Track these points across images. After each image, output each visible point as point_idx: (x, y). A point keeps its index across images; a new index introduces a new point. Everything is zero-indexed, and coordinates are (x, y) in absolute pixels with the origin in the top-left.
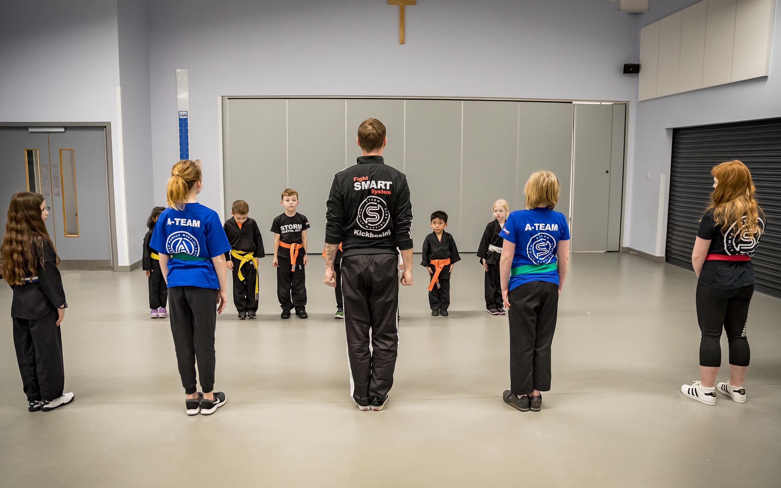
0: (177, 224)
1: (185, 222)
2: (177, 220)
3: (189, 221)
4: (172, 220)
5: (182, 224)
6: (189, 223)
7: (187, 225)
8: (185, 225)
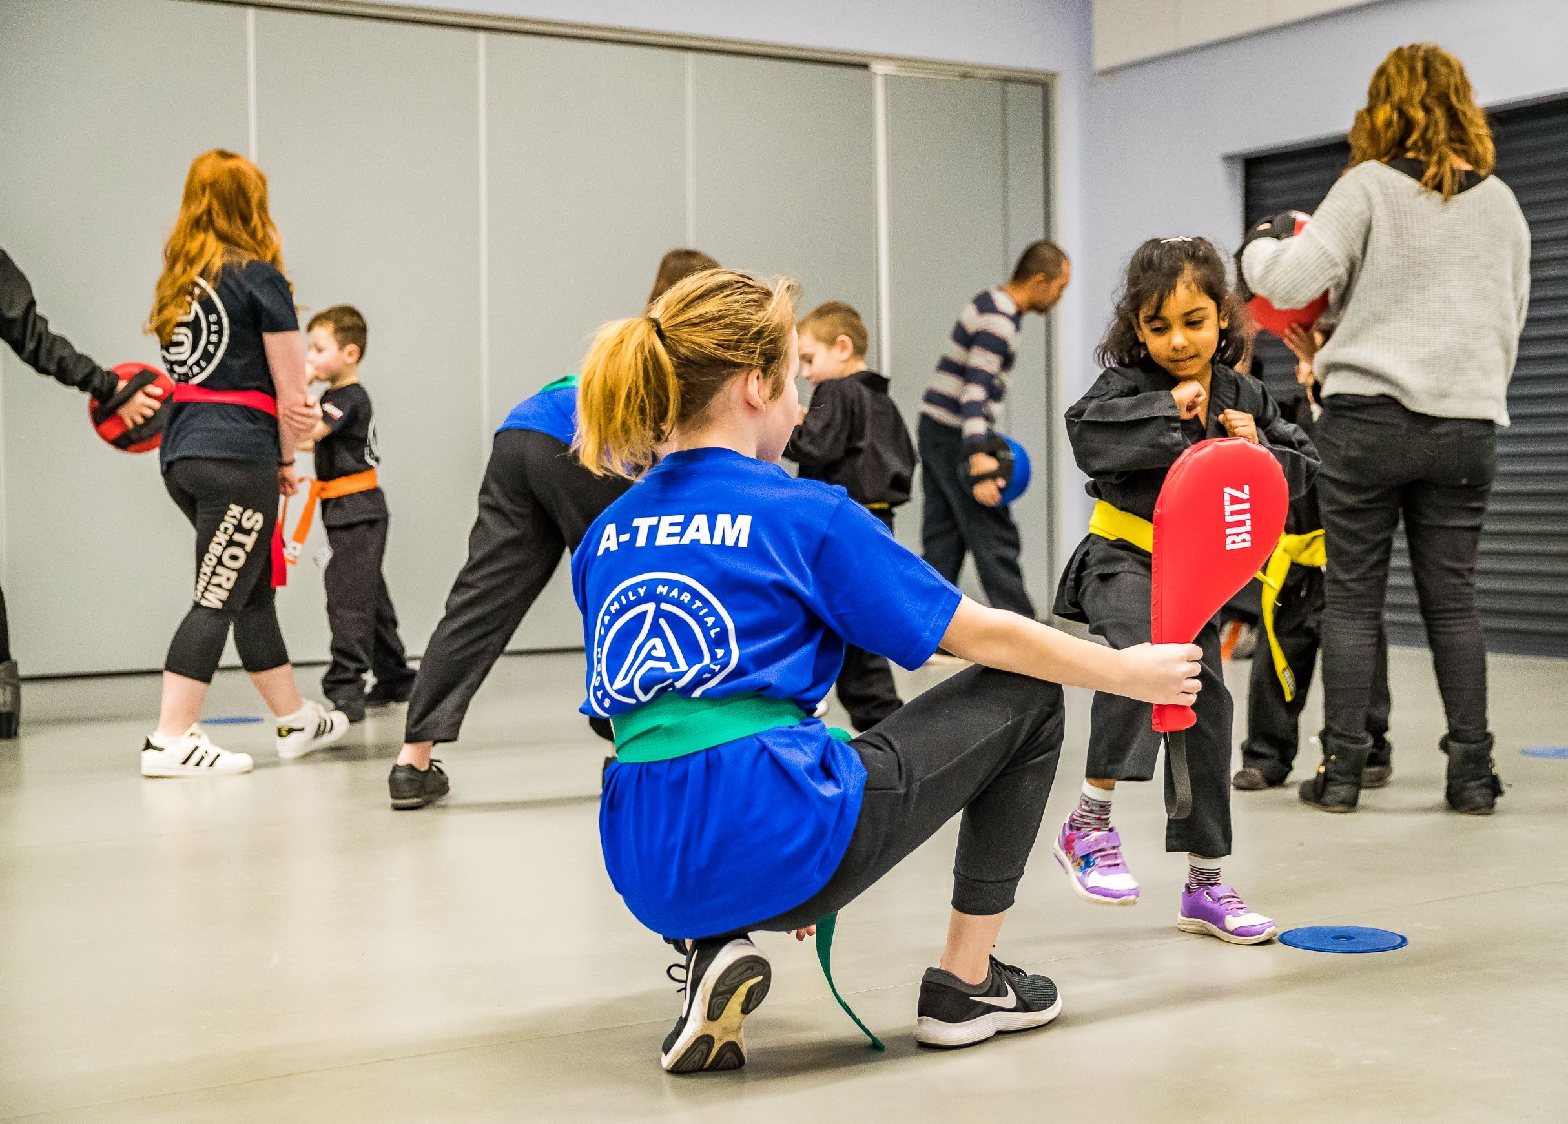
0: (641, 541)
1: (678, 529)
2: (643, 524)
3: (700, 520)
4: (624, 526)
5: (662, 540)
6: (699, 530)
7: (686, 540)
8: (675, 541)
